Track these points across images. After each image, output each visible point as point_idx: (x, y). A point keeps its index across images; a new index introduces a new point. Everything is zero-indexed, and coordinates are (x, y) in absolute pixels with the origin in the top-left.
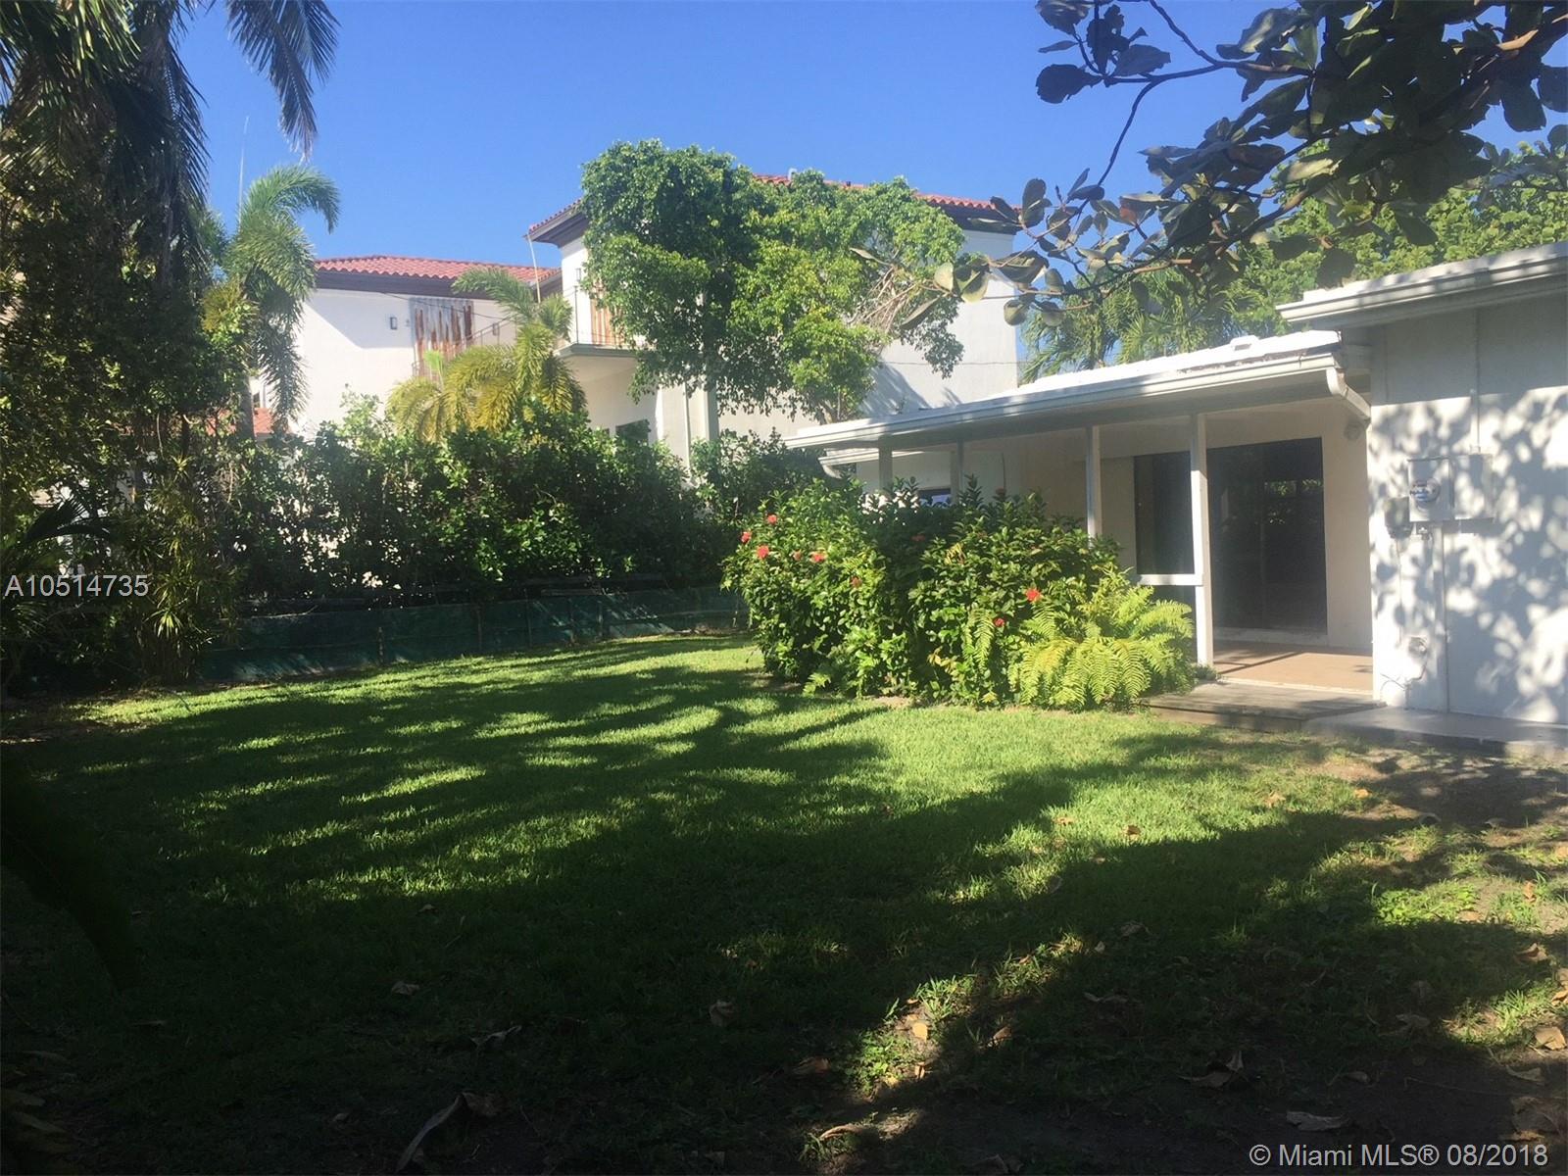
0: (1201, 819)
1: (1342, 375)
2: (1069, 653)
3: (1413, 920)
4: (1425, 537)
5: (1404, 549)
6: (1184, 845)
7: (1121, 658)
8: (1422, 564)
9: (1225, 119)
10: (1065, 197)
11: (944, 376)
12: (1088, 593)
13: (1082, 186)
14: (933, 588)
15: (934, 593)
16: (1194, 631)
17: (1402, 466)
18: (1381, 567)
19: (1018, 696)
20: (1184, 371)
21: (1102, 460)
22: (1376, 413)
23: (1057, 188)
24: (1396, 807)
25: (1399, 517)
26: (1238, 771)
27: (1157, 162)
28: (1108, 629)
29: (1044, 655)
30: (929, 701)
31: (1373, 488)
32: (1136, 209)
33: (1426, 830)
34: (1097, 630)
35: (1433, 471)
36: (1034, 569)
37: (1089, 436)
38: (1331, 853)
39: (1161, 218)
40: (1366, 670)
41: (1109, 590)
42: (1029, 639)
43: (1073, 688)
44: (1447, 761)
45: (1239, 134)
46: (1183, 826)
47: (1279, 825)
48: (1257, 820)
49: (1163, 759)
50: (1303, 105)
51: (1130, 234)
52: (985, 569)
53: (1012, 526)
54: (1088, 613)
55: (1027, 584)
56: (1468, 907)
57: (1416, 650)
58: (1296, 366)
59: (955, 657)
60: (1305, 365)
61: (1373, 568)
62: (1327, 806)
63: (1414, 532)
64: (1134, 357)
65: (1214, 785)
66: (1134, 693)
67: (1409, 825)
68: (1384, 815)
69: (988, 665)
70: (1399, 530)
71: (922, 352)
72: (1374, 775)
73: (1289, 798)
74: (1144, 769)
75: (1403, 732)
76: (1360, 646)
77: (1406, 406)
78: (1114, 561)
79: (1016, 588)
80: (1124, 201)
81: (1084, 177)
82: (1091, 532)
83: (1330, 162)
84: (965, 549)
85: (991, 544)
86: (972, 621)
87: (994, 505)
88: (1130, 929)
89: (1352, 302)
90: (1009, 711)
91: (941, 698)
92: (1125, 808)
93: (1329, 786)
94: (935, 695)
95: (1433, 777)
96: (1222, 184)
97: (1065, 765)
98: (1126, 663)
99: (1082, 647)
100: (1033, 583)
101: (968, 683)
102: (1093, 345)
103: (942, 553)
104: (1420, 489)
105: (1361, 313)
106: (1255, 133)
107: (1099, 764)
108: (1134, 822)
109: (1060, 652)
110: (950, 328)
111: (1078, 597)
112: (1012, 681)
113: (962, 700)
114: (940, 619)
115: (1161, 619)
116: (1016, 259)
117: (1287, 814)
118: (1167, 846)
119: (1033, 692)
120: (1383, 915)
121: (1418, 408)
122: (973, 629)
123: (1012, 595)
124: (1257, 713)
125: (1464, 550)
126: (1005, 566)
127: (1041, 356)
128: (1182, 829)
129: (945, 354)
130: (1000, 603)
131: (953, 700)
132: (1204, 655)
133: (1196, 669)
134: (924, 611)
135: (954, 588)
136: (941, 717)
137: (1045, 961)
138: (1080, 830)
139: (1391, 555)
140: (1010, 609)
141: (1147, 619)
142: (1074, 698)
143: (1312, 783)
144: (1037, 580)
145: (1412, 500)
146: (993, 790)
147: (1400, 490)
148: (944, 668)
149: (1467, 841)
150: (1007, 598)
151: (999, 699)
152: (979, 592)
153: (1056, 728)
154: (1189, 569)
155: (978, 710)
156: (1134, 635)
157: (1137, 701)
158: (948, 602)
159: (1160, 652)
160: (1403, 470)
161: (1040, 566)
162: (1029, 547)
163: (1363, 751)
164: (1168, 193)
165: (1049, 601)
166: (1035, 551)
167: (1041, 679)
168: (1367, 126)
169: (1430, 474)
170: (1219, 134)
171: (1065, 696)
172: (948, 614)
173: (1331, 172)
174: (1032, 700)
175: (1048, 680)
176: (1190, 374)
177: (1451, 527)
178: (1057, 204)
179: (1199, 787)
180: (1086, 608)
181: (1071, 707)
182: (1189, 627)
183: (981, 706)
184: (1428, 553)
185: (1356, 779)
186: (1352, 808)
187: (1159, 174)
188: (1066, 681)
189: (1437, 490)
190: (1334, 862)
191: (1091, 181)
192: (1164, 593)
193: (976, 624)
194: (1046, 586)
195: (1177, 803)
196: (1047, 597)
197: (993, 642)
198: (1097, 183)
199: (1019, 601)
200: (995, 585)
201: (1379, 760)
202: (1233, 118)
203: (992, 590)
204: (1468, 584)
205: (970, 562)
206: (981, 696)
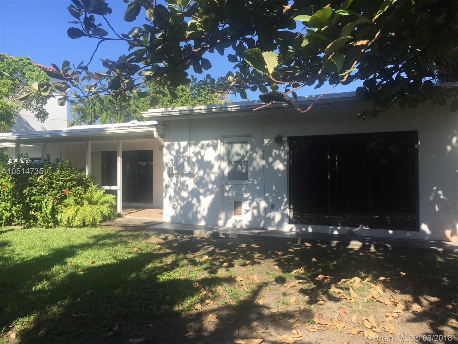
0: (114, 257)
1: (158, 133)
2: (78, 210)
3: (168, 279)
4: (177, 177)
5: (171, 181)
6: (109, 265)
7: (94, 211)
8: (176, 184)
9: (124, 55)
10: (76, 68)
11: (41, 122)
12: (85, 192)
13: (82, 65)
14: (32, 189)
15: (33, 191)
16: (117, 203)
17: (171, 159)
18: (166, 185)
19: (60, 224)
20: (116, 127)
21: (91, 152)
22: (166, 144)
23: (74, 65)
24: (166, 249)
25: (171, 172)
26: (126, 243)
27: (105, 63)
28: (91, 202)
29: (70, 210)
30: (29, 227)
31: (164, 163)
32: (99, 76)
33: (173, 255)
34: (87, 203)
35: (179, 160)
36: (68, 184)
37: (88, 144)
38: (149, 264)
39: (107, 80)
40: (162, 213)
41: (92, 191)
42: (65, 206)
43: (79, 220)
44: (180, 236)
45: (128, 60)
46: (109, 260)
47: (136, 257)
48: (130, 256)
49: (105, 241)
50: (145, 56)
51: (98, 84)
52: (52, 183)
53: (61, 170)
54: (85, 198)
55: (65, 188)
56: (181, 274)
57: (174, 207)
58: (146, 129)
59: (39, 212)
60: (148, 129)
61: (164, 185)
62: (149, 250)
63: (174, 176)
64: (104, 123)
65: (119, 247)
66: (98, 221)
67: (169, 254)
68: (163, 252)
69: (50, 214)
70: (171, 175)
71: (34, 114)
72: (162, 241)
73: (139, 249)
74: (99, 244)
75: (169, 229)
76: (160, 207)
77: (173, 142)
78: (94, 182)
79: (61, 189)
80: (96, 73)
81: (82, 63)
82: (87, 173)
83: (151, 72)
84: (44, 177)
85: (54, 175)
86: (46, 200)
87: (55, 163)
88: (88, 293)
89: (160, 114)
90: (57, 229)
91: (34, 226)
92: (92, 256)
93: (150, 245)
94: (32, 224)
95: (176, 241)
96: (124, 74)
97: (74, 244)
98: (96, 213)
99: (82, 208)
100: (67, 188)
101: (43, 220)
102: (92, 118)
103: (36, 178)
104: (176, 165)
105: (163, 117)
106: (132, 61)
107: (85, 243)
108: (94, 260)
109: (75, 210)
110: (44, 107)
111: (82, 193)
112: (59, 219)
113: (41, 226)
114: (34, 199)
115: (107, 199)
116: (60, 84)
117: (138, 254)
118: (103, 266)
119: (66, 222)
120: (160, 279)
121: (176, 143)
122: (46, 203)
123: (60, 192)
124: (133, 226)
125: (186, 181)
126: (58, 183)
127: (75, 120)
128: (108, 261)
129: (42, 115)
130: (55, 194)
131: (38, 226)
132: (119, 210)
133: (117, 214)
134: (29, 197)
135: (40, 189)
136: (33, 231)
137: (59, 306)
138: (76, 264)
139: (169, 182)
140: (59, 196)
141: (103, 199)
142: (79, 224)
143: (146, 244)
144: (69, 187)
145: (174, 168)
146: (49, 254)
147: (171, 165)
148: (35, 215)
149: (183, 257)
150: (58, 193)
151: (54, 225)
152: (48, 191)
153: (73, 233)
154: (116, 185)
155: (46, 229)
156: (99, 204)
157: (99, 224)
158: (37, 194)
159: (106, 209)
160: (172, 160)
161: (70, 183)
162: (66, 177)
163: (160, 235)
164: (108, 73)
165: (72, 194)
166: (68, 178)
167: (68, 218)
168: (162, 65)
169: (178, 161)
170: (123, 59)
171: (75, 223)
172: (37, 198)
173: (151, 75)
174: (65, 225)
175: (71, 218)
176: (118, 128)
177: (183, 175)
178: (73, 69)
179: (115, 248)
180: (84, 196)
181: (78, 227)
182: (115, 202)
183: (47, 227)
184: (177, 181)
185: (157, 242)
186: (156, 250)
187: (105, 67)
188: (77, 218)
189: (180, 165)
190: (149, 266)
191: (85, 64)
192: (108, 192)
193: (47, 201)
194: (71, 189)
195: (108, 253)
196: (72, 193)
197: (53, 207)
198: (86, 65)
199: (62, 194)
200: (54, 189)
201: (163, 237)
202: (126, 55)
203: (53, 190)
204: (186, 190)
205: (46, 181)
206: (48, 224)
